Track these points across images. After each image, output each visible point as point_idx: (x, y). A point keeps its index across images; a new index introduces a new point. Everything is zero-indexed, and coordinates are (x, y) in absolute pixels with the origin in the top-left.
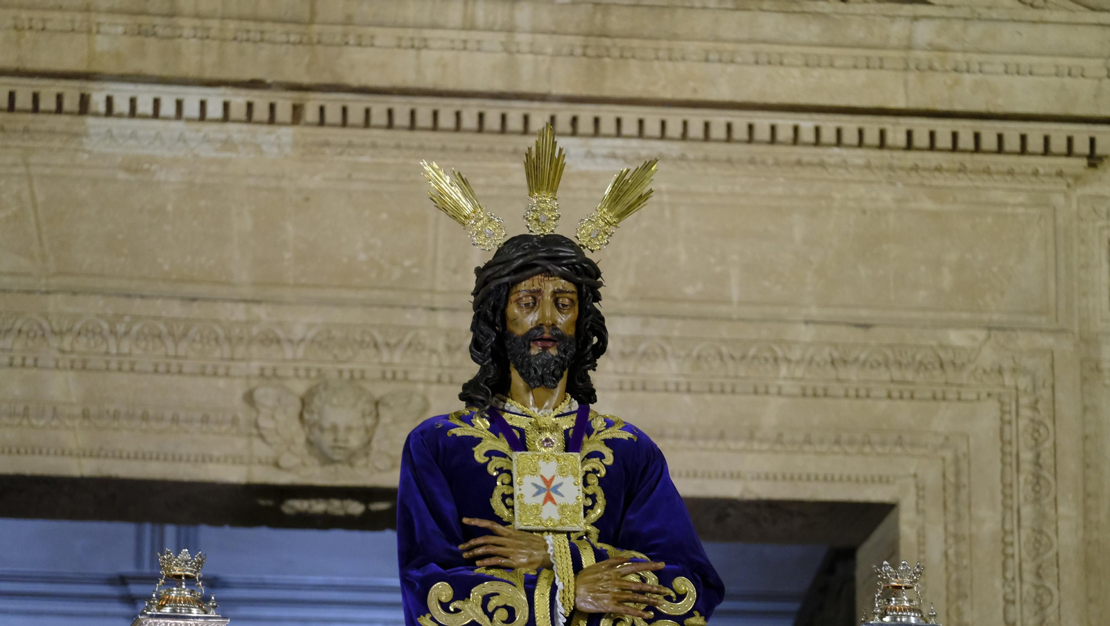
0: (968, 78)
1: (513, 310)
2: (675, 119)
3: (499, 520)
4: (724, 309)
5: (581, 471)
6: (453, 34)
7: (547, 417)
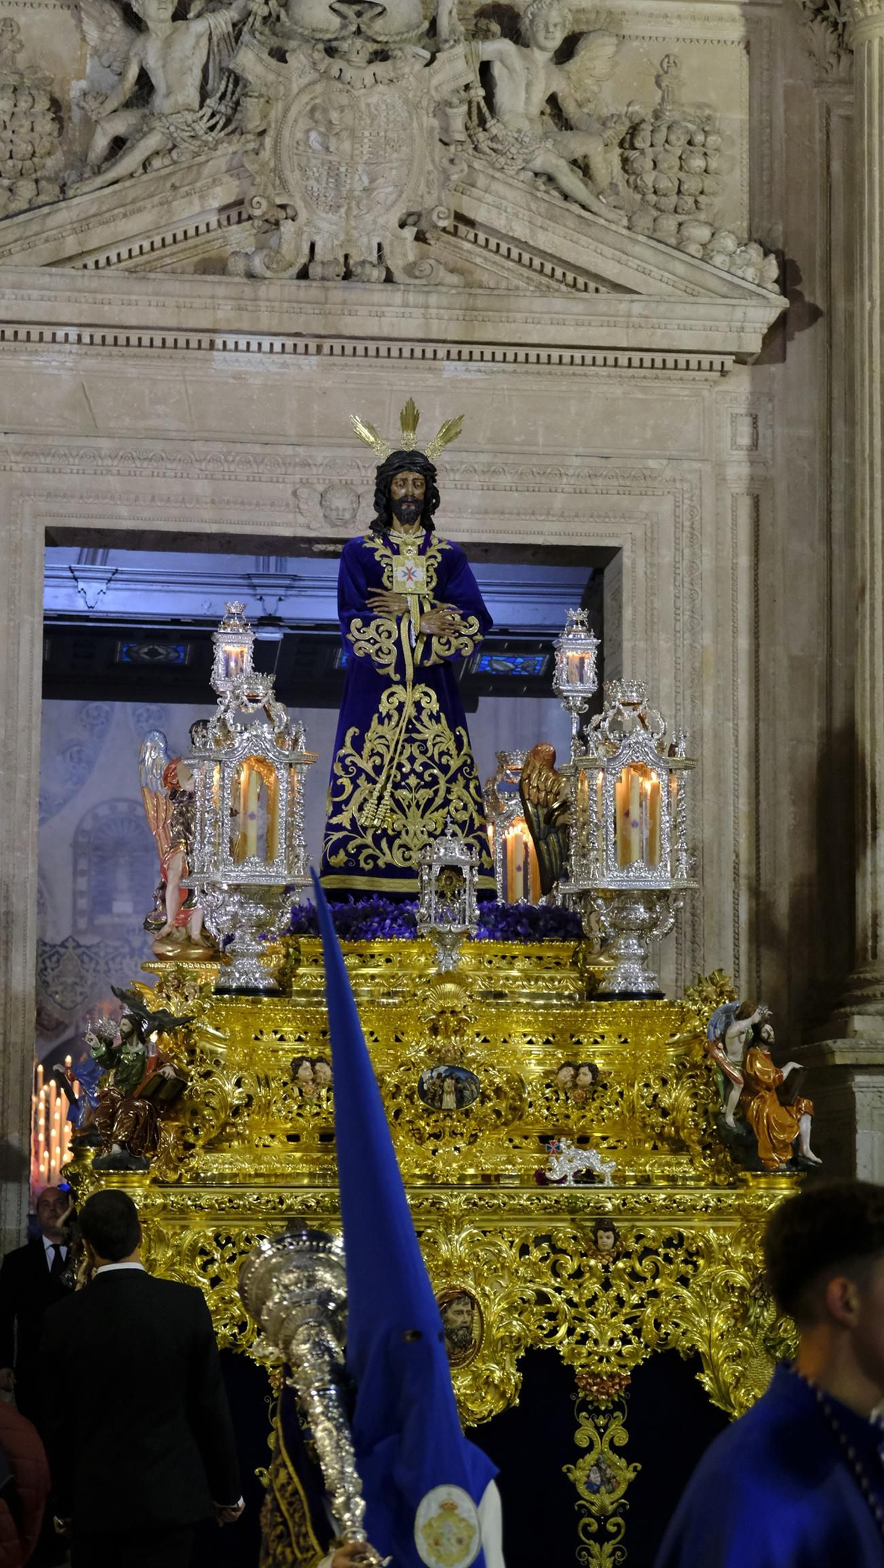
0: (659, 332)
1: (394, 488)
2: (510, 352)
3: (386, 589)
4: (534, 449)
5: (425, 564)
6: (397, 309)
7: (410, 538)
